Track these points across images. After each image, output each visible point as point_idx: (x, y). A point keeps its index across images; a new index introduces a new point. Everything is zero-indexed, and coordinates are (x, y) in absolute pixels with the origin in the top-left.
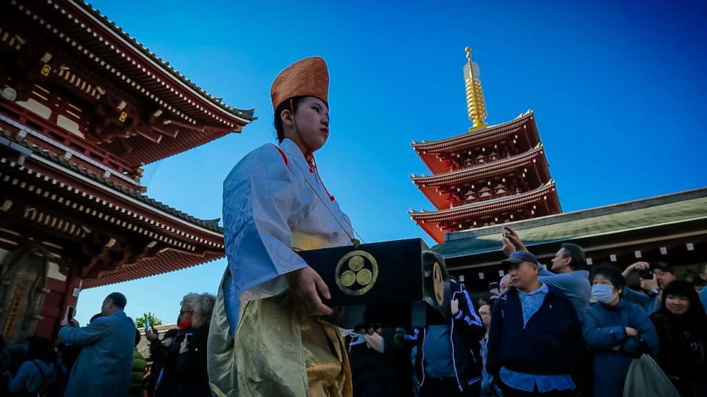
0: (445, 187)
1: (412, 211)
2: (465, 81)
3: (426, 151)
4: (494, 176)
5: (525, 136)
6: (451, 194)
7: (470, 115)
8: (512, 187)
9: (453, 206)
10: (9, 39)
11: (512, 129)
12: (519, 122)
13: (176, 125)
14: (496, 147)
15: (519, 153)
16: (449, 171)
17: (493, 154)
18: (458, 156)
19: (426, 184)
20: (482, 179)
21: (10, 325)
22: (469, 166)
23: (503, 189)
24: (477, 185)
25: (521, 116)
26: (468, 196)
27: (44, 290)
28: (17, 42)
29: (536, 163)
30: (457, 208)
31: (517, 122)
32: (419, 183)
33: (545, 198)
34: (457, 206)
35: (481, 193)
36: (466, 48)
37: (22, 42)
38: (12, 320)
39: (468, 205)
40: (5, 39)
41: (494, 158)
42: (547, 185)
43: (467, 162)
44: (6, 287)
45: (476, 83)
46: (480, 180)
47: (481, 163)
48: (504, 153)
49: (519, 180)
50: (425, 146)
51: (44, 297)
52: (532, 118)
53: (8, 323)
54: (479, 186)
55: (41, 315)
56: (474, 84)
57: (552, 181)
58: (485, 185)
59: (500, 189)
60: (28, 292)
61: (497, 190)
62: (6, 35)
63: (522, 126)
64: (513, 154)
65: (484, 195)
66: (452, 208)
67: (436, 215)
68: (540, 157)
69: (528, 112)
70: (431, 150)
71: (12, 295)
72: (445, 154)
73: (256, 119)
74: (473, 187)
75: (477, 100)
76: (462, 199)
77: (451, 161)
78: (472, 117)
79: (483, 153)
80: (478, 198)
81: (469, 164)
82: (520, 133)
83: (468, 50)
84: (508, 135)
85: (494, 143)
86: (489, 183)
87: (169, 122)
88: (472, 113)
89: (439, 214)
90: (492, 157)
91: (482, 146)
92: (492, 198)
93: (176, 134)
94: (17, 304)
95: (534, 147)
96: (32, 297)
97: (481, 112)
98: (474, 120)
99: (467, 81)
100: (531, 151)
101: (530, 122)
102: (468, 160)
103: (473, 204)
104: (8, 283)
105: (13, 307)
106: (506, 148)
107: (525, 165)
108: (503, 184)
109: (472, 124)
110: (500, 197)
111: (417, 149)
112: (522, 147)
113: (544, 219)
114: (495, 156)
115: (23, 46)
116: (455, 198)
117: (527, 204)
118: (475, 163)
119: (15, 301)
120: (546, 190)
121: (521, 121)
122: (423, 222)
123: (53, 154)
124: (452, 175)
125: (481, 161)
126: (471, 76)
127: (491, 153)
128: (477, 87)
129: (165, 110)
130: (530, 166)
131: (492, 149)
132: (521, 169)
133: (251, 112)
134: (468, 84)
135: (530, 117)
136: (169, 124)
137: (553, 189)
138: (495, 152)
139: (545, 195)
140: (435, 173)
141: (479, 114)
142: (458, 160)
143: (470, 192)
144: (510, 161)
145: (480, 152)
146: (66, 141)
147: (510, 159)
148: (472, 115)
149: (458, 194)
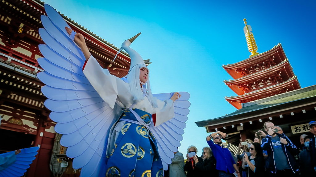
0: (241, 85)
1: (226, 97)
2: (245, 35)
3: (230, 69)
4: (265, 77)
5: (278, 56)
6: (244, 88)
7: (249, 50)
8: (274, 81)
9: (246, 93)
10: (4, 19)
11: (271, 54)
12: (274, 50)
13: (118, 70)
14: (264, 63)
15: (276, 65)
16: (242, 77)
17: (263, 66)
18: (246, 69)
19: (231, 84)
20: (259, 79)
22: (252, 73)
23: (270, 82)
24: (257, 82)
25: (275, 47)
26: (252, 88)
28: (8, 20)
29: (285, 68)
30: (248, 94)
31: (273, 50)
32: (228, 84)
33: (292, 84)
34: (247, 93)
35: (259, 86)
36: (244, 19)
37: (10, 20)
39: (253, 92)
40: (2, 19)
41: (264, 68)
42: (292, 78)
43: (250, 72)
45: (251, 35)
46: (258, 79)
47: (257, 72)
48: (268, 65)
49: (277, 77)
50: (229, 67)
52: (280, 47)
54: (258, 82)
56: (250, 35)
57: (295, 76)
58: (261, 81)
59: (268, 82)
61: (267, 83)
62: (3, 17)
63: (276, 52)
64: (273, 65)
65: (261, 86)
66: (245, 94)
67: (238, 98)
68: (287, 65)
69: (278, 45)
70: (232, 68)
72: (239, 70)
73: (151, 63)
74: (255, 83)
75: (252, 42)
76: (250, 89)
77: (242, 72)
78: (251, 50)
79: (258, 67)
80: (258, 88)
81: (251, 72)
82: (276, 55)
83: (245, 20)
84: (270, 57)
85: (263, 61)
86: (263, 80)
87: (115, 69)
88: (250, 49)
89: (239, 98)
90: (262, 68)
91: (257, 63)
92: (265, 88)
93: (118, 73)
95: (283, 61)
97: (254, 48)
98: (252, 52)
99: (246, 34)
100: (282, 63)
101: (280, 49)
102: (251, 71)
103: (255, 91)
104: (58, 141)
105: (61, 150)
106: (269, 63)
107: (280, 70)
108: (270, 80)
109: (251, 54)
110: (269, 86)
111: (226, 68)
112: (277, 62)
113: (291, 92)
114: (264, 67)
115: (11, 22)
116: (246, 89)
117: (283, 88)
118: (254, 72)
120: (292, 81)
121: (275, 49)
122: (232, 102)
123: (30, 70)
124: (244, 79)
125: (257, 70)
126: (248, 32)
127: (262, 66)
128: (251, 36)
129: (113, 64)
130: (283, 71)
131: (262, 64)
132: (278, 72)
133: (148, 61)
134: (247, 36)
135: (279, 47)
136: (115, 70)
137: (296, 80)
138: (264, 66)
139: (292, 83)
140: (235, 79)
141: (254, 49)
142: (246, 72)
143: (253, 86)
144: (272, 69)
145: (256, 66)
146: (36, 64)
147: (272, 68)
148: (251, 49)
149: (248, 87)
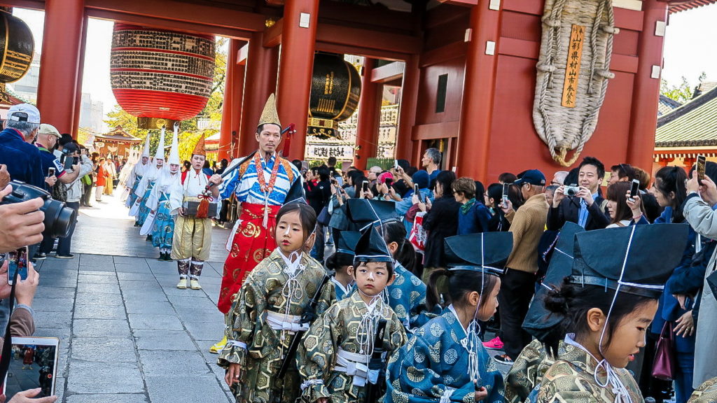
21: (570, 88)
27: (610, 29)
38: (571, 80)
44: (556, 29)
51: (611, 41)
53: (567, 86)
55: (611, 70)
60: (587, 34)
71: (565, 42)
94: (575, 56)
96: (594, 42)
104: (558, 24)
105: (570, 60)
119: (572, 51)
